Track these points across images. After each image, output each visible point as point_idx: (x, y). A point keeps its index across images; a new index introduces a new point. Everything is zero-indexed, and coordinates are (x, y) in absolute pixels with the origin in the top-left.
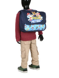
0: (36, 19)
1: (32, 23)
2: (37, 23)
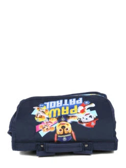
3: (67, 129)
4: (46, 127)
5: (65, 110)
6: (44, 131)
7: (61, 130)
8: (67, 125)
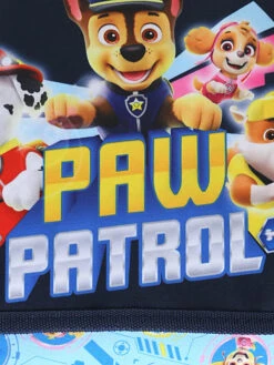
0: (154, 209)
1: (16, 289)
2: (163, 287)
3: (111, 37)
4: (233, 56)
5: (121, 179)
6: (245, 30)
7: (149, 35)
8: (108, 66)
